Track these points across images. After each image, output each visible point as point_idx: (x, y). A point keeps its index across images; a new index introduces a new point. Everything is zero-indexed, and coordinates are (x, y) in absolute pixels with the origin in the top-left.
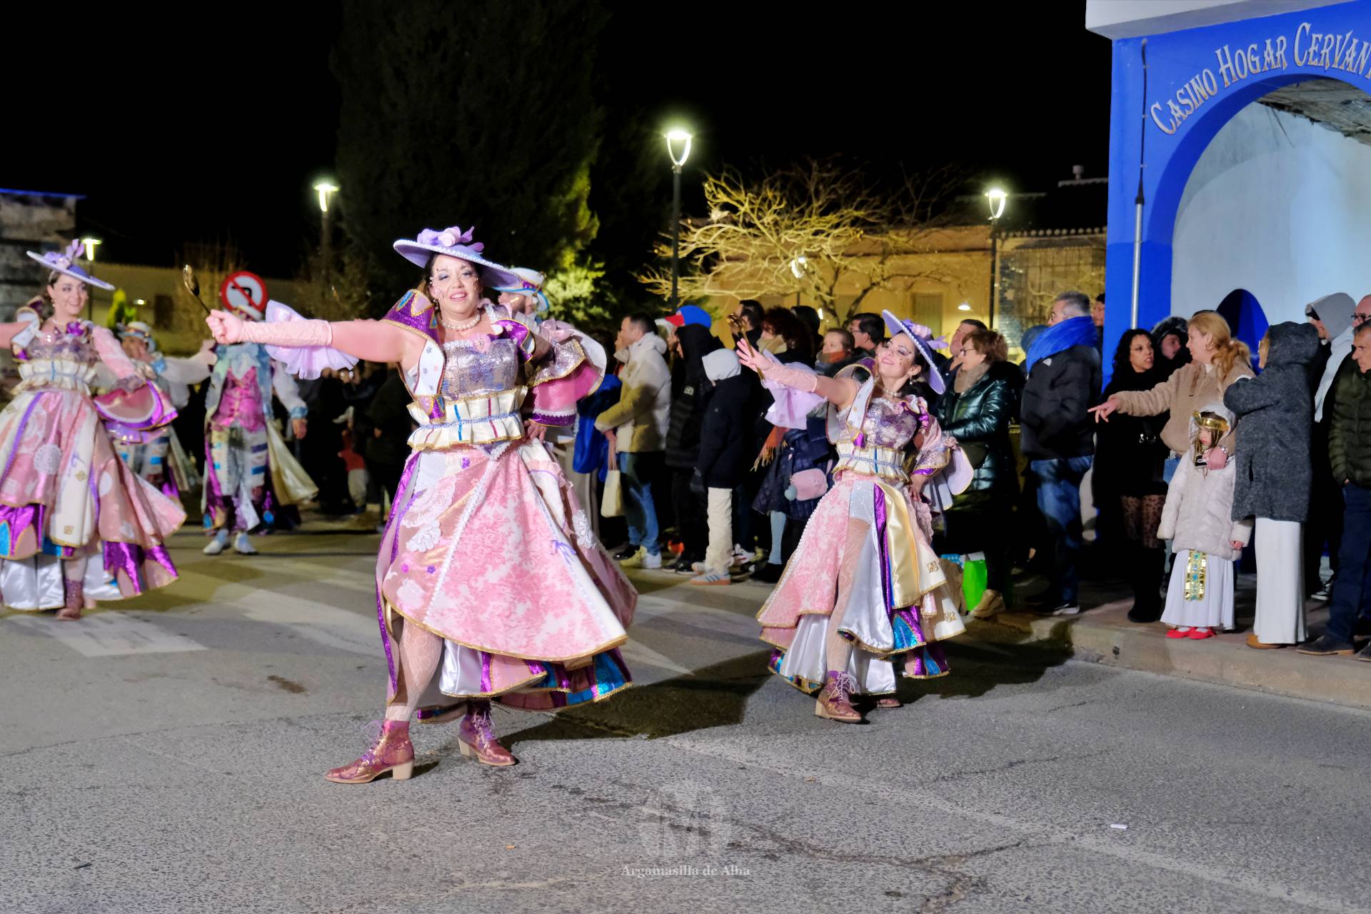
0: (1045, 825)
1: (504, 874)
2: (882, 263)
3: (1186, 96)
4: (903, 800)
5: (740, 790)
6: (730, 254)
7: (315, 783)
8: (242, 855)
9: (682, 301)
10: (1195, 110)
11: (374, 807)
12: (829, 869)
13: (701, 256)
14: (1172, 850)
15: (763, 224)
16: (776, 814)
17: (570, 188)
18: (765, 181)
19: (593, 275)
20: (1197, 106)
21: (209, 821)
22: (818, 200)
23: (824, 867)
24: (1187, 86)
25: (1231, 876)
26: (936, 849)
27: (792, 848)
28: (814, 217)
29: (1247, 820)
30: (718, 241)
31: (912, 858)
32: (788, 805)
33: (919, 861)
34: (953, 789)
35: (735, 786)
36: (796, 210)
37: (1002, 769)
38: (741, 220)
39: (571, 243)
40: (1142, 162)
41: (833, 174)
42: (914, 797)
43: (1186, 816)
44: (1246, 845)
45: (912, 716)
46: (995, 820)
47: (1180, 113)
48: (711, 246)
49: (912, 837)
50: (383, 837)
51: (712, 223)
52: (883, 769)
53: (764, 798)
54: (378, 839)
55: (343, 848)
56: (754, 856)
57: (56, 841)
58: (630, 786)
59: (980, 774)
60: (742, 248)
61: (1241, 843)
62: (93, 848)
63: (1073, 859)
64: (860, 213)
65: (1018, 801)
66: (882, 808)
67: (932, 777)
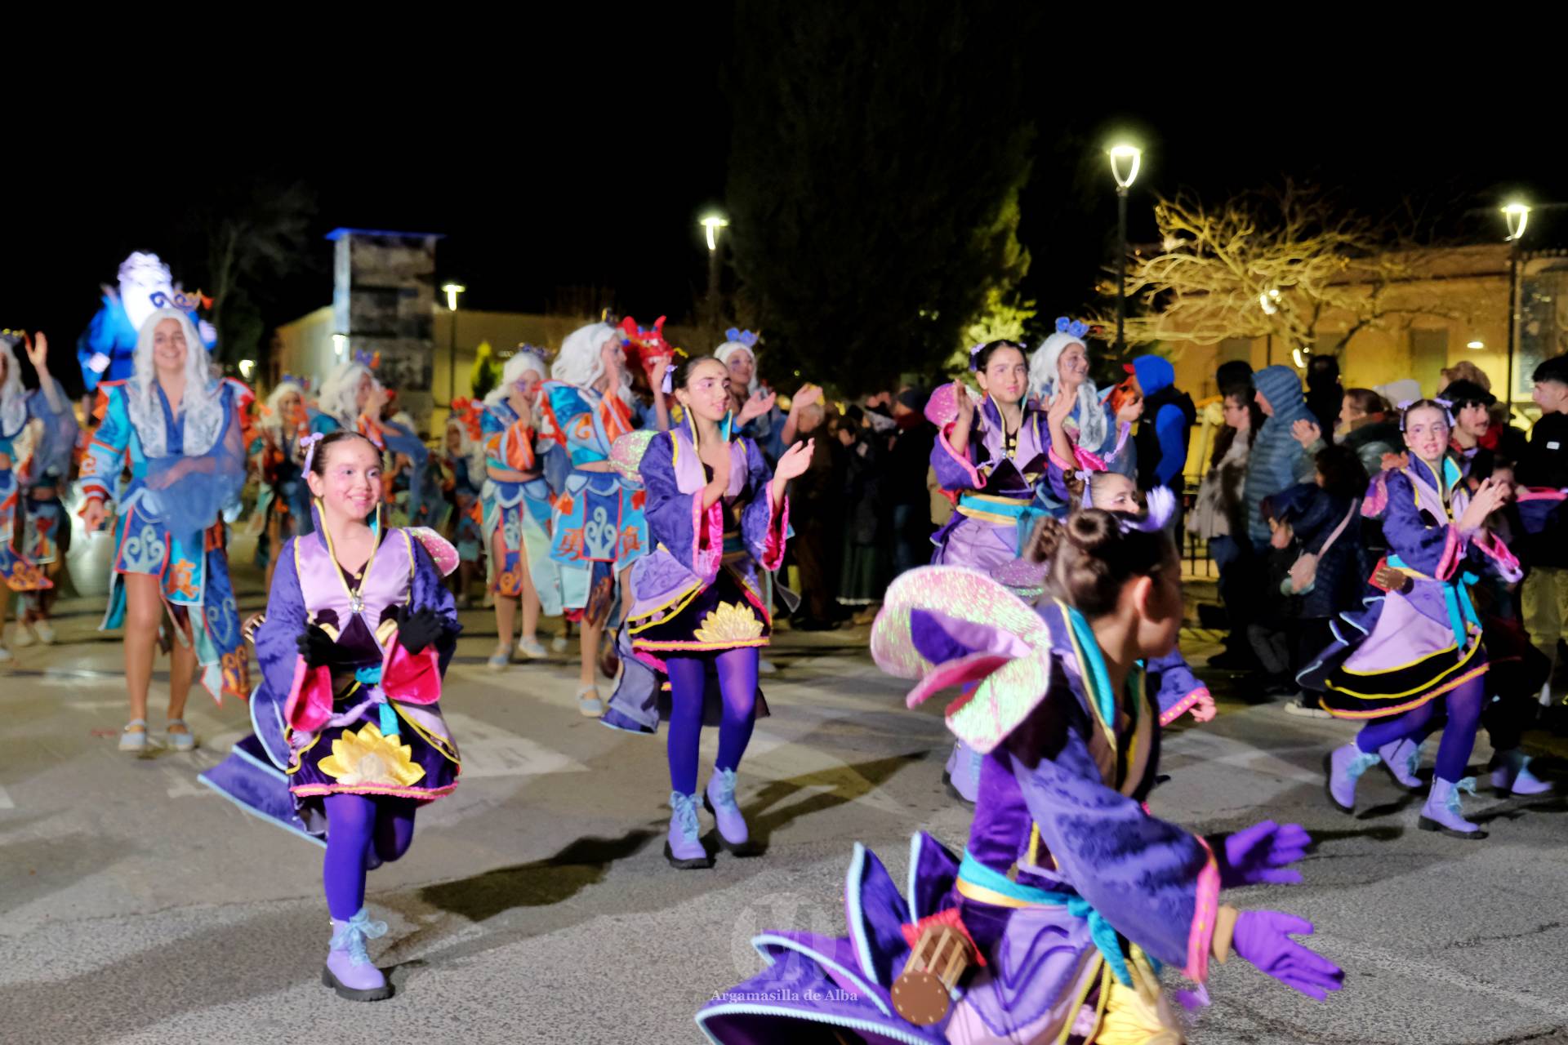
2: (1373, 296)
4: (1407, 971)
6: (1186, 290)
7: (714, 933)
8: (635, 1018)
9: (1129, 348)
13: (1152, 294)
15: (1226, 253)
16: (1253, 984)
17: (996, 218)
18: (1230, 201)
19: (1023, 315)
21: (599, 977)
22: (1294, 222)
26: (1449, 1035)
27: (1273, 1028)
28: (1289, 244)
30: (1172, 275)
34: (1469, 958)
36: (1267, 235)
37: (1531, 934)
38: (1200, 249)
39: (997, 282)
41: (1312, 191)
42: (1422, 967)
48: (1164, 281)
51: (1164, 253)
52: (1382, 930)
56: (1226, 1038)
57: (434, 995)
59: (1503, 940)
60: (1199, 282)
62: (473, 1005)
64: (1346, 238)
65: (1551, 977)
66: (1382, 980)
67: (1443, 943)
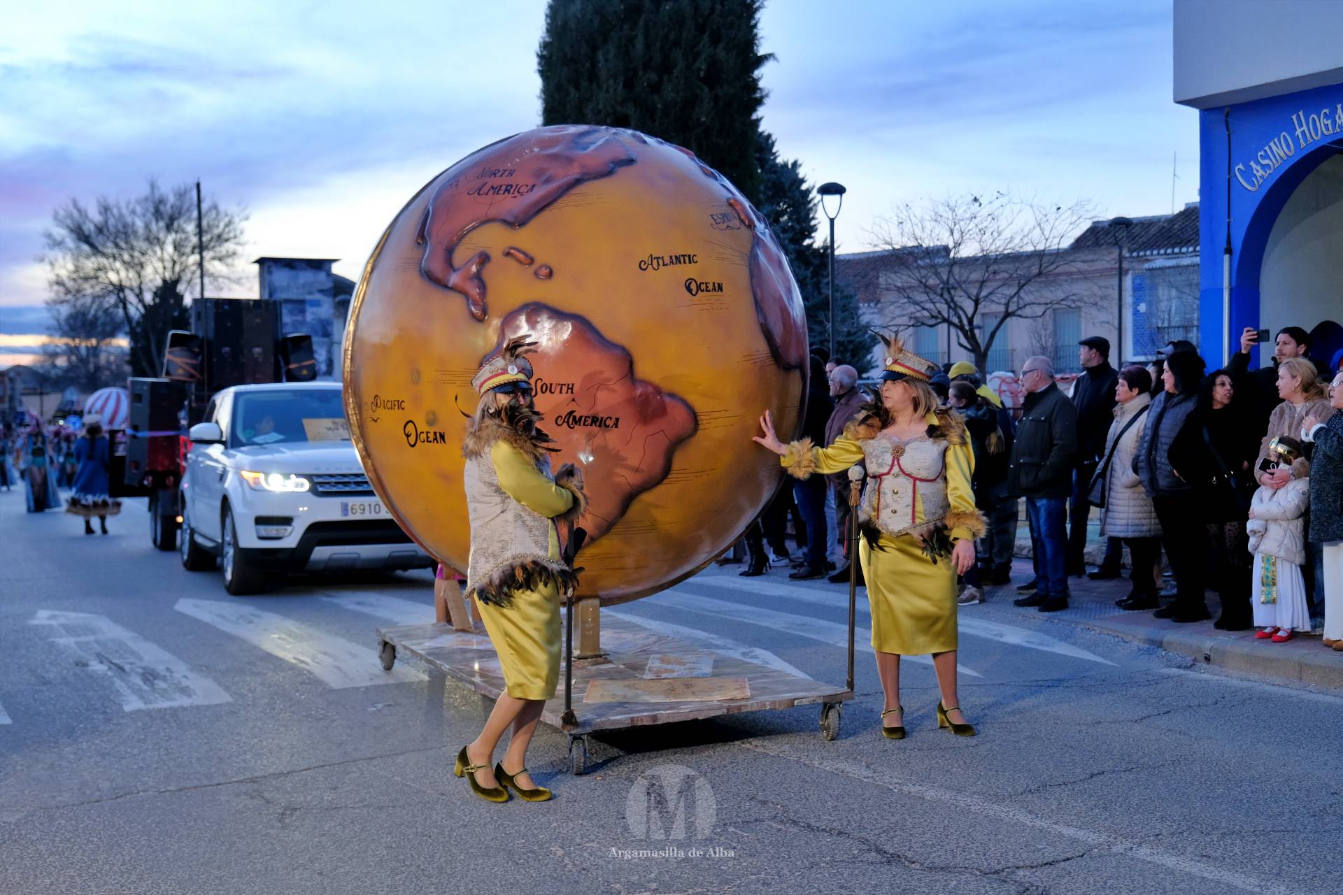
0: (1110, 836)
1: (654, 886)
3: (1266, 157)
4: (991, 813)
5: (856, 806)
10: (1275, 169)
11: (555, 824)
12: (919, 880)
14: (1216, 859)
16: (882, 828)
20: (1277, 165)
21: (425, 838)
23: (916, 877)
24: (1267, 148)
25: (1263, 883)
26: (1012, 860)
27: (893, 859)
29: (1289, 829)
31: (990, 869)
32: (893, 819)
33: (997, 872)
34: (1036, 801)
35: (852, 801)
37: (1083, 780)
40: (1229, 217)
42: (1002, 810)
43: (1235, 825)
44: (1283, 854)
45: (1014, 729)
46: (1068, 832)
47: (1261, 172)
49: (993, 849)
50: (560, 852)
52: (979, 782)
53: (875, 813)
54: (555, 854)
55: (528, 862)
58: (764, 802)
59: (1063, 787)
61: (1279, 852)
63: (1127, 869)
65: (1090, 813)
66: (972, 821)
67: (1020, 790)
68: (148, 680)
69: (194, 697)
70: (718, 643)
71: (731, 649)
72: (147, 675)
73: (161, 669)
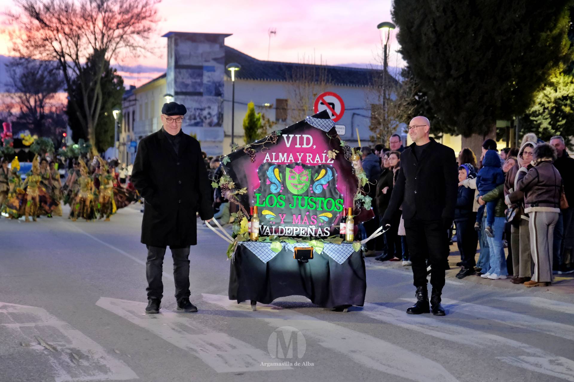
68: (75, 358)
69: (110, 373)
70: (528, 351)
71: (540, 357)
72: (74, 355)
73: (84, 350)
